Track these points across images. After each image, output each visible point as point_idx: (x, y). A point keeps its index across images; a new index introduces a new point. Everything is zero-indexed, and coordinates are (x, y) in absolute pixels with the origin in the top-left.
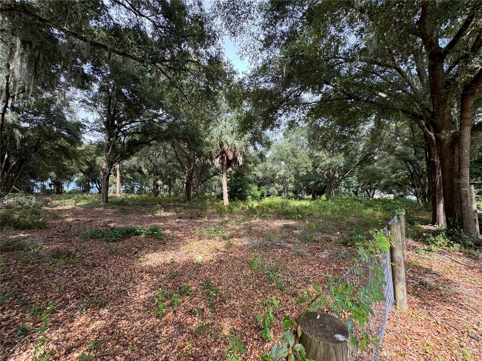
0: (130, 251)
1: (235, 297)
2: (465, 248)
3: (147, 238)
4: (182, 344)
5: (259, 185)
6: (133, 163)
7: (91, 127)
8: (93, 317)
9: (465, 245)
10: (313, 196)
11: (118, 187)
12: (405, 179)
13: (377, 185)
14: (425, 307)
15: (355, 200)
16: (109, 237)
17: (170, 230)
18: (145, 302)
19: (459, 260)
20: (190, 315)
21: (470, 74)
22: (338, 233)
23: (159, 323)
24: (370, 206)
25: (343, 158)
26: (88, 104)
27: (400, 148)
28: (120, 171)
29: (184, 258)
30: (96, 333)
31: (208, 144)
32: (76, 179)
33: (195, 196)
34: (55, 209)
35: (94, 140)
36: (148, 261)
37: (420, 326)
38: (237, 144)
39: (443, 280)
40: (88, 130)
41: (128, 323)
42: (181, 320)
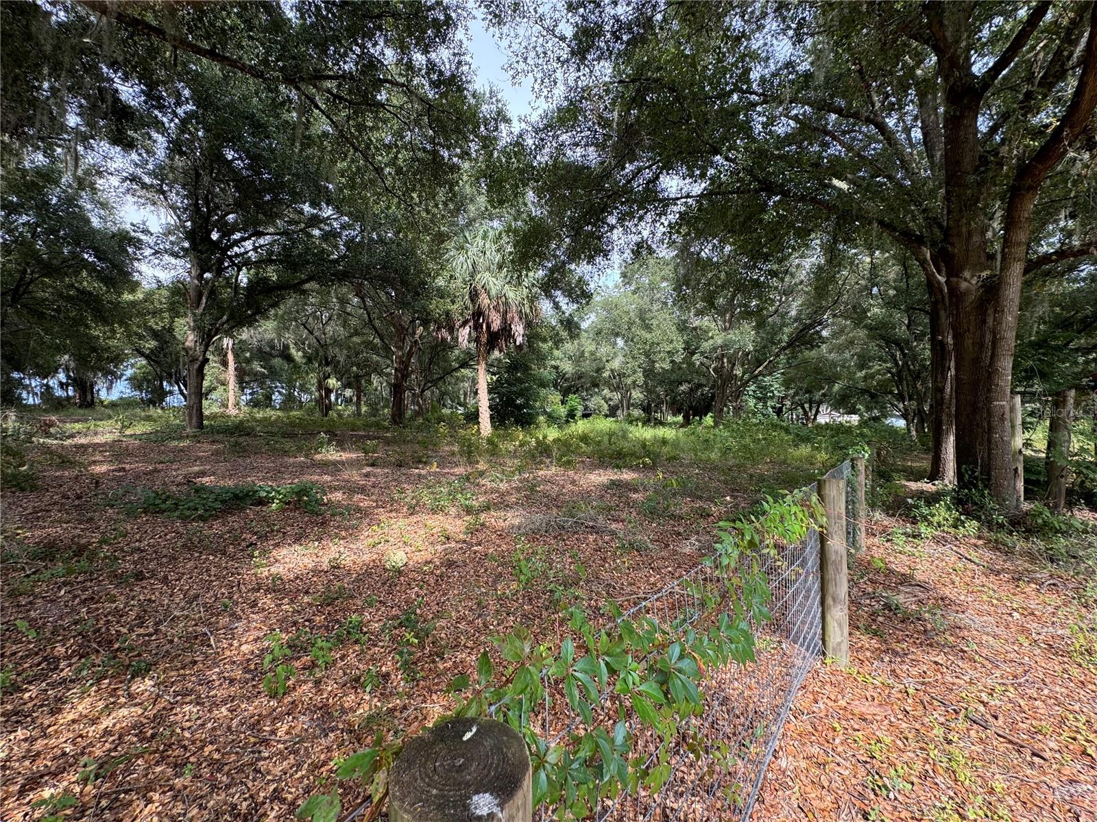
0: (236, 541)
1: (470, 644)
2: (990, 530)
3: (284, 510)
4: (323, 757)
5: (566, 392)
6: (268, 336)
7: (156, 244)
8: (112, 700)
9: (990, 525)
10: (686, 418)
11: (231, 393)
12: (884, 381)
13: (824, 395)
14: (887, 659)
15: (774, 426)
16: (189, 509)
17: (344, 493)
18: (250, 660)
19: (973, 555)
20: (353, 688)
21: (1032, 139)
22: (728, 498)
23: (274, 710)
24: (806, 440)
25: (753, 333)
26: (144, 186)
27: (876, 311)
28: (236, 356)
29: (365, 556)
30: (111, 739)
31: (442, 294)
32: (129, 372)
33: (417, 414)
34: (68, 442)
35: (166, 277)
36: (277, 565)
37: (870, 699)
38: (511, 295)
39: (935, 599)
40: (148, 252)
41: (199, 711)
42: (330, 701)
